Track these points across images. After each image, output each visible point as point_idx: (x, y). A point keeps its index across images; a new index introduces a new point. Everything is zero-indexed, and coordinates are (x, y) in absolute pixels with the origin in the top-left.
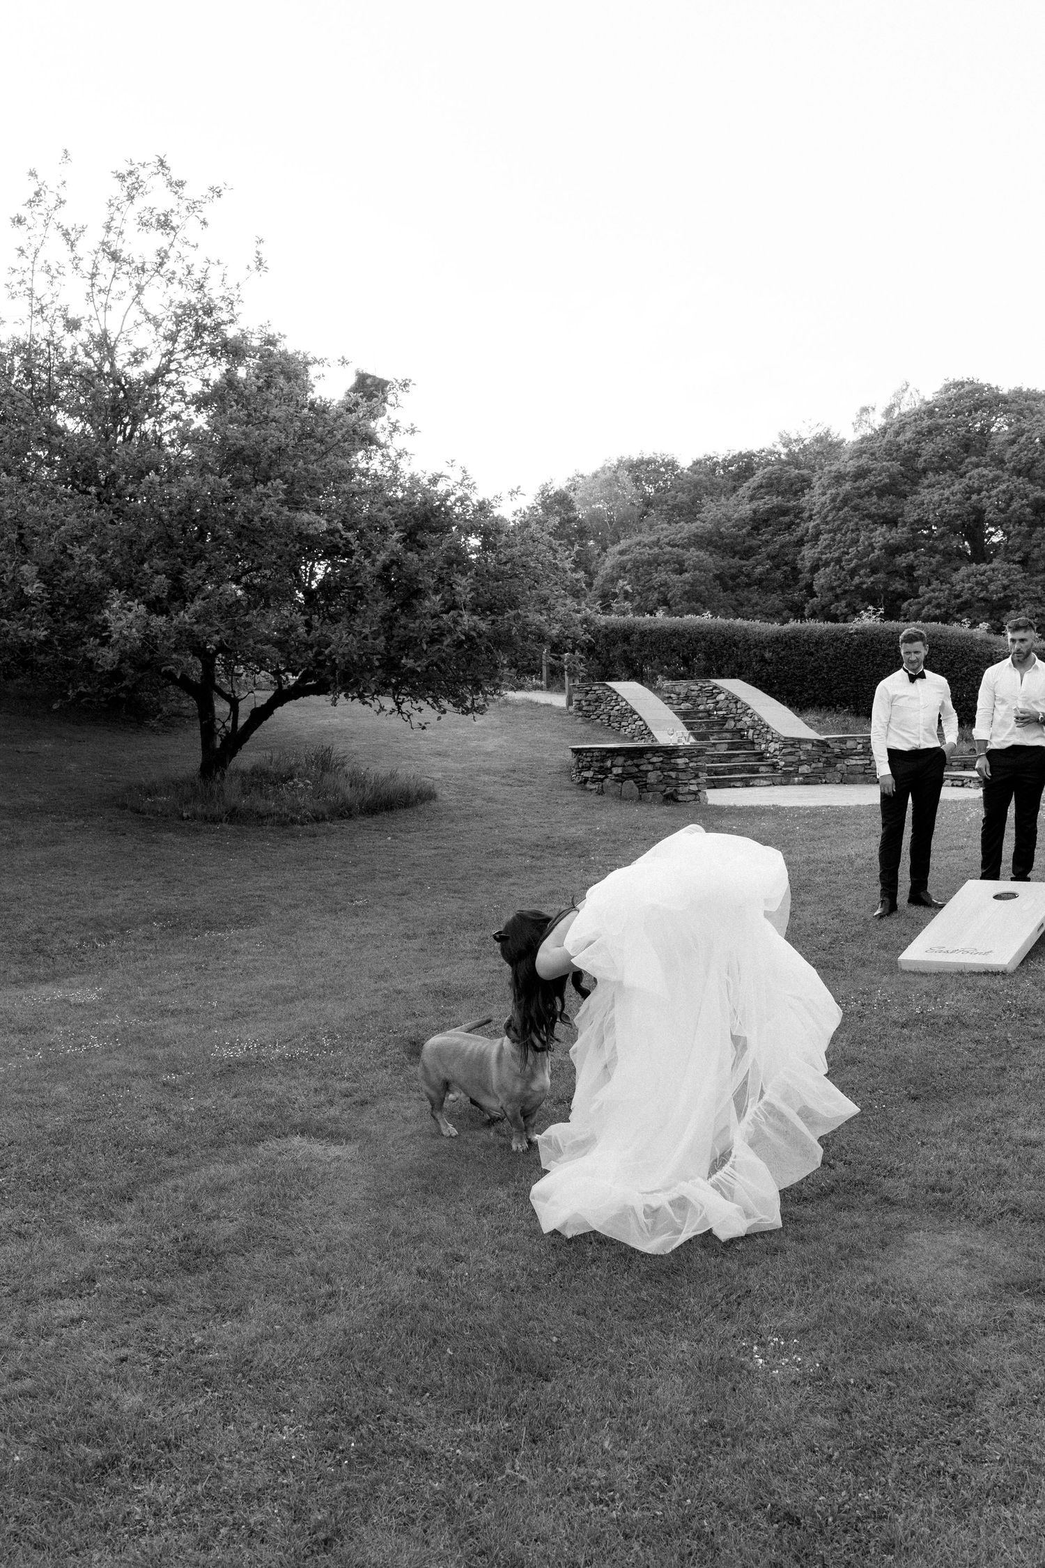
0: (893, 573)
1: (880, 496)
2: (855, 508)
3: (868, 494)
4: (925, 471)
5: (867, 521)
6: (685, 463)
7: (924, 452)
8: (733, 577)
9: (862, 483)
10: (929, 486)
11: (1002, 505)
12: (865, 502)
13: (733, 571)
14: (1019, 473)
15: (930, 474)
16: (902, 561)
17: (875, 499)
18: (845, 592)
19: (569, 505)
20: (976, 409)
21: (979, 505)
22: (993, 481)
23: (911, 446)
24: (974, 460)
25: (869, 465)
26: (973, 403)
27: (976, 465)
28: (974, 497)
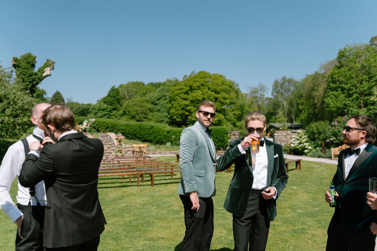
0: (187, 111)
1: (184, 94)
5: (182, 99)
7: (193, 85)
8: (153, 109)
9: (180, 91)
10: (194, 93)
12: (181, 95)
13: (153, 108)
14: (212, 91)
15: (195, 90)
16: (188, 108)
17: (183, 94)
18: (176, 114)
19: (118, 92)
20: (205, 77)
21: (204, 97)
22: (207, 92)
23: (191, 84)
24: (204, 88)
25: (182, 87)
26: (205, 76)
27: (204, 89)
28: (203, 95)
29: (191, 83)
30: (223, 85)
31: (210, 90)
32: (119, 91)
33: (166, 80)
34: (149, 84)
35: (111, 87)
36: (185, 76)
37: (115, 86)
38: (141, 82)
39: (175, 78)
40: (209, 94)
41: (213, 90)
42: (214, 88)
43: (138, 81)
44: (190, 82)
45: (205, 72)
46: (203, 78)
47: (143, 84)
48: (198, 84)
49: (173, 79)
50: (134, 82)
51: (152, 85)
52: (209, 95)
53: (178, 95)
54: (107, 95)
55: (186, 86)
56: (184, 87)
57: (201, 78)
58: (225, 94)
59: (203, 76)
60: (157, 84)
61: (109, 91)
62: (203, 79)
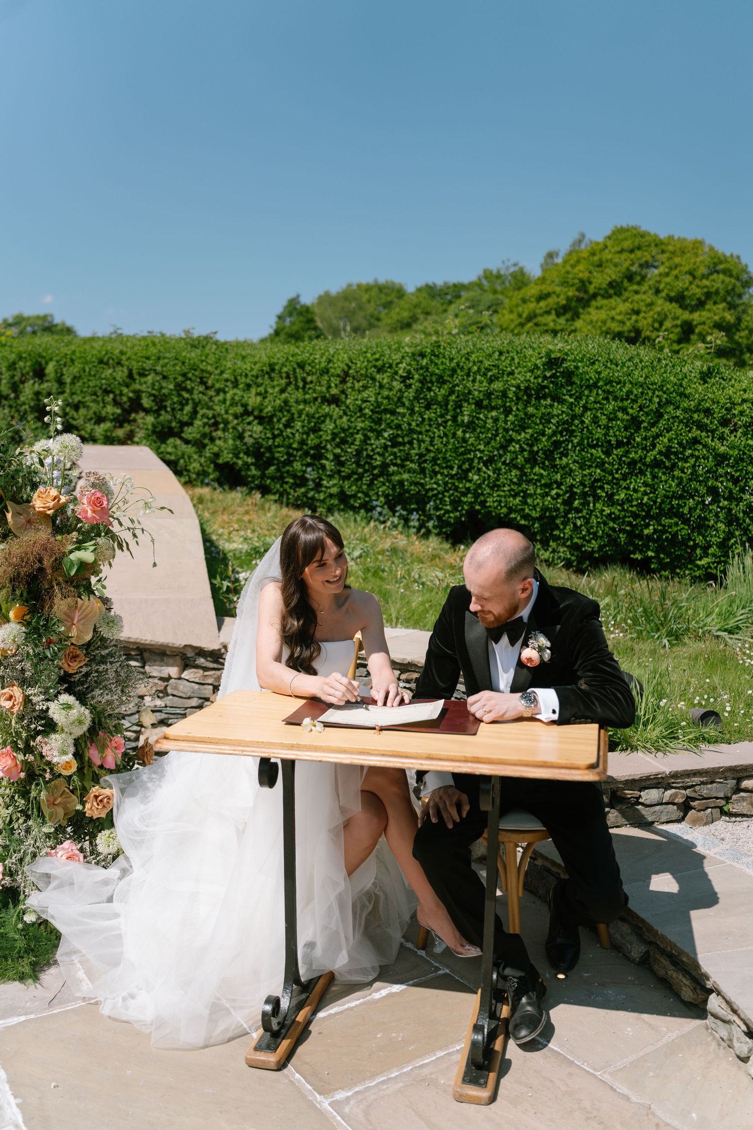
1: (558, 315)
2: (536, 325)
3: (548, 313)
4: (594, 296)
6: (410, 288)
7: (594, 280)
9: (542, 304)
10: (597, 308)
11: (656, 325)
12: (544, 319)
14: (671, 300)
15: (599, 298)
17: (553, 316)
19: (309, 316)
20: (639, 248)
21: (640, 325)
22: (651, 305)
23: (585, 275)
24: (635, 287)
25: (550, 289)
26: (636, 244)
27: (637, 292)
28: (634, 317)
29: (581, 271)
30: (715, 276)
31: (664, 294)
32: (313, 313)
33: (480, 272)
34: (419, 290)
35: (284, 303)
36: (551, 256)
37: (298, 296)
38: (393, 283)
39: (515, 265)
40: (658, 309)
41: (673, 294)
42: (680, 285)
43: (382, 280)
44: (581, 267)
45: (635, 228)
46: (632, 251)
47: (400, 293)
48: (611, 274)
49: (508, 268)
50: (368, 284)
51: (431, 291)
52: (659, 314)
53: (535, 321)
54: (271, 331)
55: (564, 283)
56: (558, 289)
57: (622, 251)
58: (724, 310)
59: (627, 244)
60: (448, 288)
61: (280, 317)
62: (632, 256)
